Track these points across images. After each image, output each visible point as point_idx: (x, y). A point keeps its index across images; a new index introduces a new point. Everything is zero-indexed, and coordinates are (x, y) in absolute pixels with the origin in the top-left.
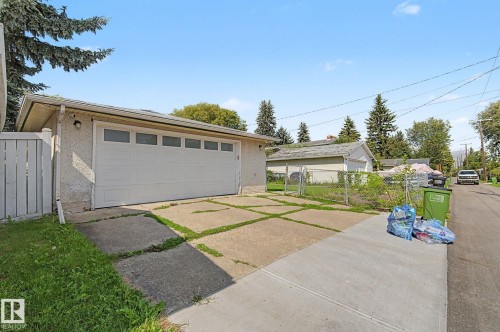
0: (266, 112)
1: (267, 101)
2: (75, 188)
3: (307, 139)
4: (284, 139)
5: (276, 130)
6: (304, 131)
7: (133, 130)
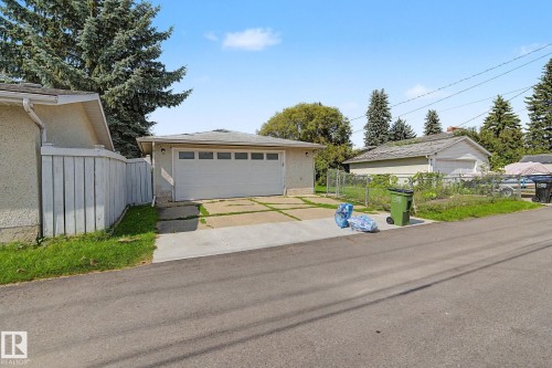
0: (379, 104)
1: (380, 91)
2: (164, 189)
3: (439, 131)
4: (401, 134)
5: (391, 124)
6: (433, 121)
7: (197, 151)
